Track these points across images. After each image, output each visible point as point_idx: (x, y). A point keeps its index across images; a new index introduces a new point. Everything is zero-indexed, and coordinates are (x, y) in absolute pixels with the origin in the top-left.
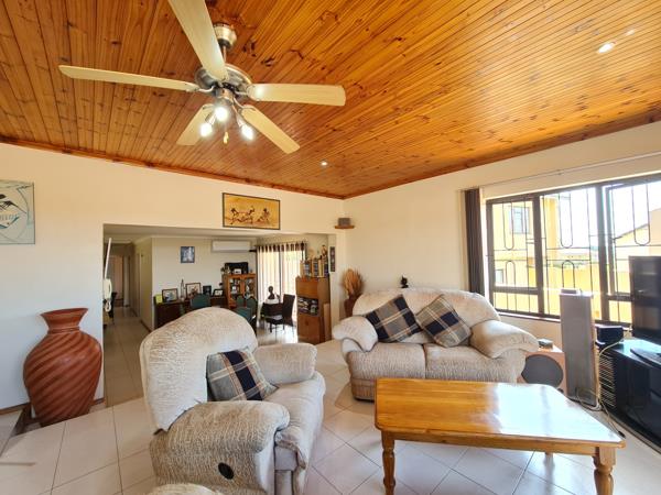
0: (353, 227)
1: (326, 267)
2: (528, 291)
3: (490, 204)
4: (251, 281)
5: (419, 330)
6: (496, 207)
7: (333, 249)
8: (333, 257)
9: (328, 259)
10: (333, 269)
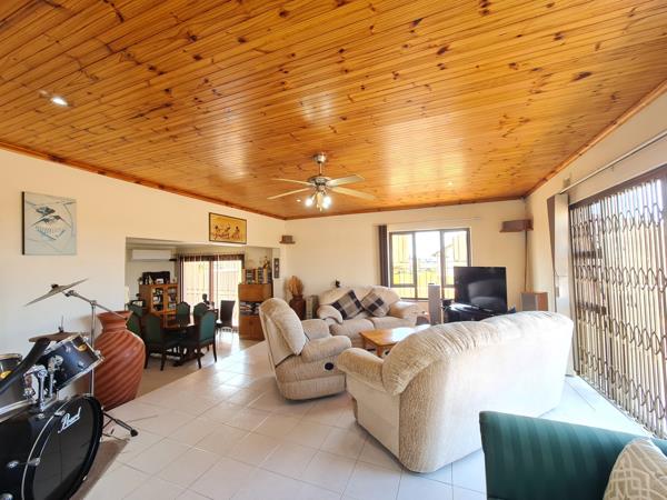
0: (293, 243)
1: (270, 275)
2: (410, 286)
3: (391, 234)
4: (173, 291)
5: (363, 310)
6: (394, 237)
7: (277, 260)
8: (277, 266)
9: (271, 268)
10: (277, 276)
